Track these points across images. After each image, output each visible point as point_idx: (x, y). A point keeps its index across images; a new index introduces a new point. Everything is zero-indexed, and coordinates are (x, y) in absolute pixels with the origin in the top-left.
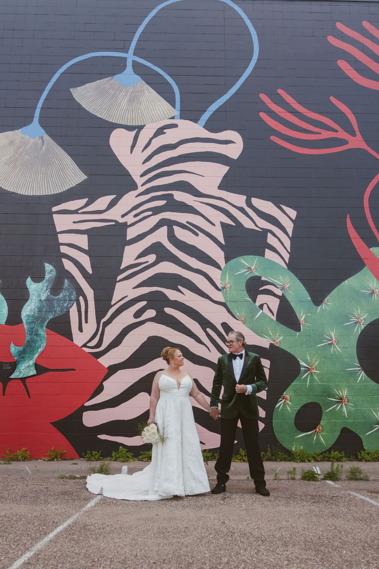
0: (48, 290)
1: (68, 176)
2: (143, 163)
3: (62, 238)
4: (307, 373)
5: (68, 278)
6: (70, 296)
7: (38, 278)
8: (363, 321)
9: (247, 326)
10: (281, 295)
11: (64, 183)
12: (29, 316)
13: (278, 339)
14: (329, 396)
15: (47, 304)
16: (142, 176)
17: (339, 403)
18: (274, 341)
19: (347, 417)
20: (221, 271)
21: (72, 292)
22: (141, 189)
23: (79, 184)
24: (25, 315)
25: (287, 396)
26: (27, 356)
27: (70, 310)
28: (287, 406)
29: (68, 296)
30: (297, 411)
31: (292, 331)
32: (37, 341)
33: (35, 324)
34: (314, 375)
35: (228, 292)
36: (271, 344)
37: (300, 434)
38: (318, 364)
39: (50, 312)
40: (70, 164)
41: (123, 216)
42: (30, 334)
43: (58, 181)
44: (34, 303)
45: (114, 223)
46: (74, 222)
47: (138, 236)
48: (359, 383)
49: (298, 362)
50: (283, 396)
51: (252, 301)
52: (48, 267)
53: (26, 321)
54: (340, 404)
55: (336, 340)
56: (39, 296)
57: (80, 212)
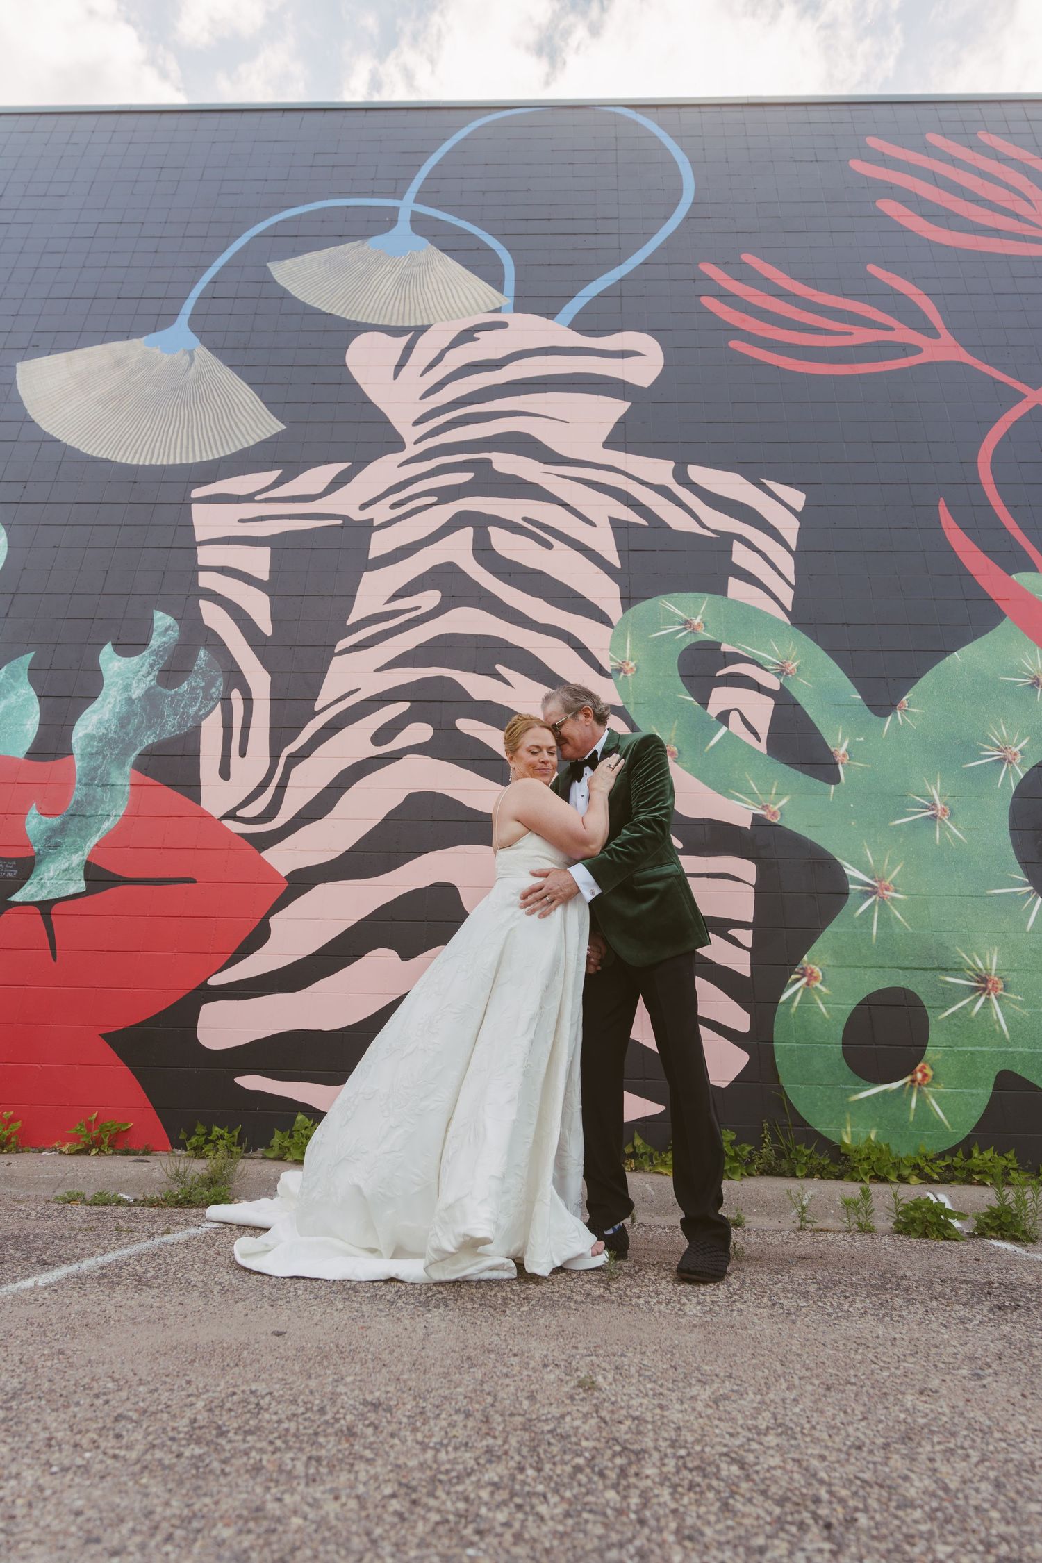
0: (154, 673)
1: (239, 424)
2: (422, 398)
3: (206, 556)
4: (869, 902)
5: (207, 645)
6: (206, 689)
7: (130, 645)
8: (1019, 758)
9: (683, 768)
10: (777, 688)
11: (229, 440)
12: (90, 737)
13: (775, 804)
14: (945, 970)
15: (144, 709)
16: (417, 423)
17: (978, 994)
18: (764, 808)
19: (1008, 1036)
20: (611, 630)
21: (214, 679)
22: (412, 450)
23: (264, 442)
24: (81, 734)
25: (813, 967)
26: (68, 840)
27: (203, 723)
28: (817, 998)
29: (201, 688)
30: (848, 1013)
31: (817, 784)
32: (103, 802)
33: (104, 757)
34: (892, 907)
35: (631, 680)
36: (756, 818)
37: (865, 1090)
38: (899, 872)
39: (149, 728)
40: (248, 401)
41: (364, 506)
42: (85, 785)
43: (214, 436)
44: (110, 706)
45: (339, 522)
46: (241, 521)
47: (397, 549)
48: (1032, 931)
49: (840, 868)
50: (802, 968)
51: (696, 704)
52: (162, 620)
53: (82, 750)
54: (981, 995)
55: (947, 808)
56: (127, 688)
57: (258, 498)
